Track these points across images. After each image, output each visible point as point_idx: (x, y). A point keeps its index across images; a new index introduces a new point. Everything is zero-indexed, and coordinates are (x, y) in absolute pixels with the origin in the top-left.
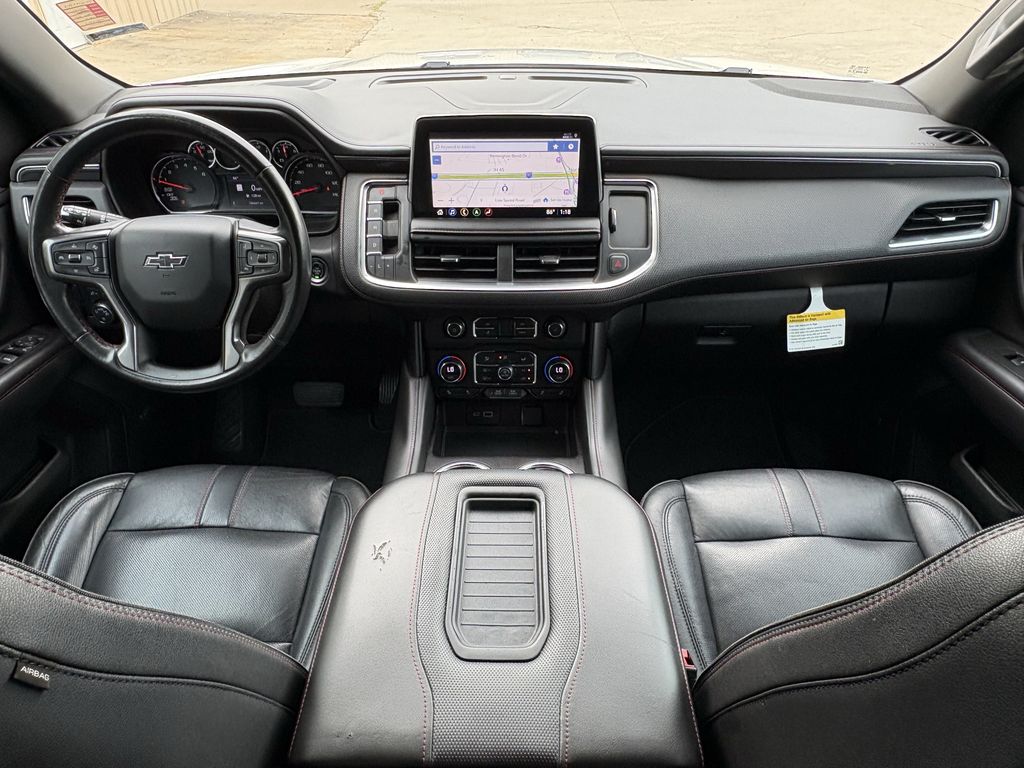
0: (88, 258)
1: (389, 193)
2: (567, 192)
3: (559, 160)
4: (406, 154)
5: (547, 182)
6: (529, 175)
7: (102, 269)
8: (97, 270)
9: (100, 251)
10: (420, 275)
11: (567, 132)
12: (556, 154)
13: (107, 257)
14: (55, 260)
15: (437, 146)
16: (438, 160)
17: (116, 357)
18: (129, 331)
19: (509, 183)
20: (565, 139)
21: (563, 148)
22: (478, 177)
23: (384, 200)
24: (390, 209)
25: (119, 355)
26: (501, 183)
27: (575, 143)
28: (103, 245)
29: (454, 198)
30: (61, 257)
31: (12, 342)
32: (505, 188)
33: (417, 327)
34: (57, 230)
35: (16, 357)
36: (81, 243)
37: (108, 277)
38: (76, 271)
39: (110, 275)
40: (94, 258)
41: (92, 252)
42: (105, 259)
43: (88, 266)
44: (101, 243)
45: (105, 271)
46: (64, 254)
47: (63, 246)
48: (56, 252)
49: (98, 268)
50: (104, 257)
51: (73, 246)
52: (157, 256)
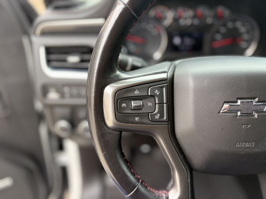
0: (149, 104)
7: (162, 116)
8: (157, 117)
14: (118, 109)
28: (164, 89)
34: (118, 76)
36: (143, 88)
37: (167, 123)
38: (137, 119)
39: (168, 122)
40: (156, 104)
41: (153, 97)
42: (165, 105)
43: (148, 113)
44: (162, 87)
45: (165, 118)
46: (127, 101)
47: (127, 92)
48: (118, 99)
49: (159, 115)
50: (165, 102)
51: (136, 92)
52: (236, 102)
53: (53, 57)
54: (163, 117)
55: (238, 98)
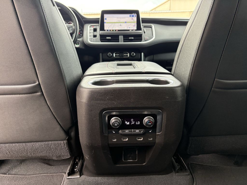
1: (95, 27)
2: (134, 26)
3: (132, 19)
4: (99, 19)
5: (130, 24)
6: (126, 22)
11: (134, 13)
12: (132, 18)
15: (106, 16)
16: (106, 19)
19: (121, 24)
20: (133, 14)
21: (133, 16)
22: (115, 23)
23: (94, 28)
24: (95, 30)
26: (120, 24)
27: (135, 15)
29: (109, 27)
32: (121, 25)
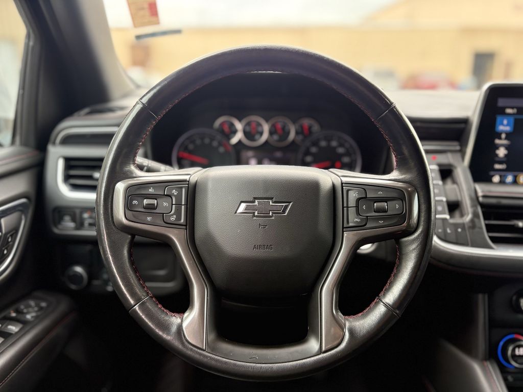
0: (165, 204)
7: (179, 218)
8: (173, 219)
9: (179, 197)
10: (497, 241)
13: (186, 204)
14: (128, 206)
17: (180, 329)
18: (198, 294)
23: (440, 165)
25: (185, 325)
28: (184, 190)
30: (135, 202)
31: (15, 307)
33: (482, 301)
34: (131, 172)
35: (20, 326)
36: (159, 186)
37: (184, 227)
38: (149, 219)
39: (186, 226)
40: (172, 204)
41: (170, 198)
42: (183, 206)
43: (163, 214)
44: (182, 188)
45: (182, 221)
46: (139, 198)
47: (139, 188)
48: (129, 195)
49: (175, 216)
50: (183, 203)
51: (150, 190)
52: (254, 202)
53: (73, 172)
54: (180, 220)
55: (255, 198)
